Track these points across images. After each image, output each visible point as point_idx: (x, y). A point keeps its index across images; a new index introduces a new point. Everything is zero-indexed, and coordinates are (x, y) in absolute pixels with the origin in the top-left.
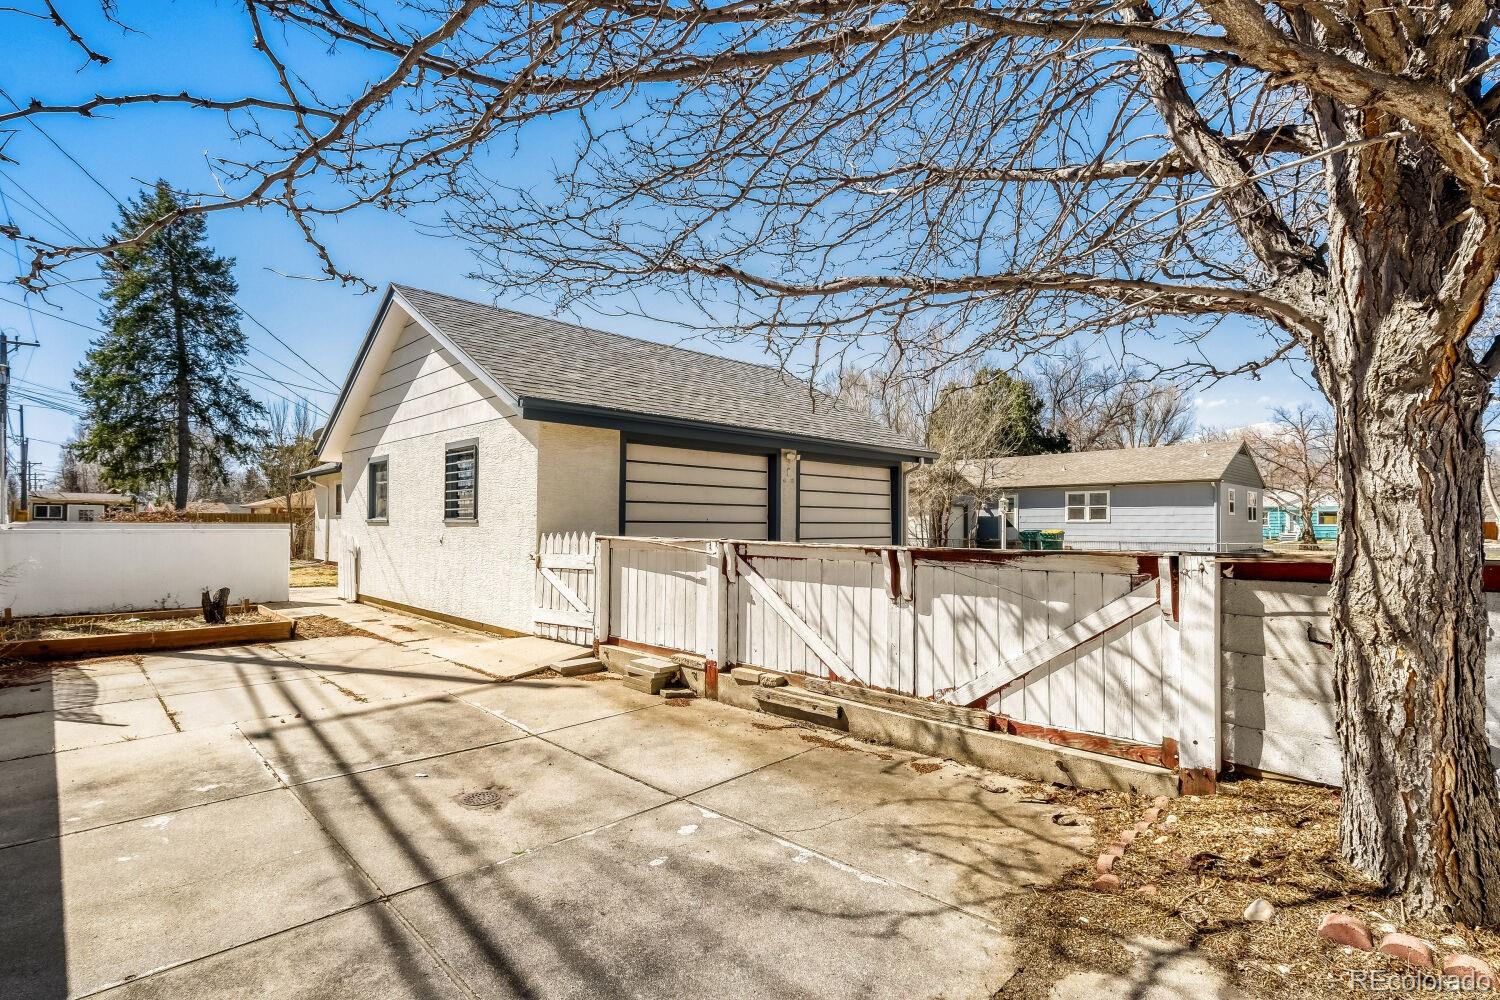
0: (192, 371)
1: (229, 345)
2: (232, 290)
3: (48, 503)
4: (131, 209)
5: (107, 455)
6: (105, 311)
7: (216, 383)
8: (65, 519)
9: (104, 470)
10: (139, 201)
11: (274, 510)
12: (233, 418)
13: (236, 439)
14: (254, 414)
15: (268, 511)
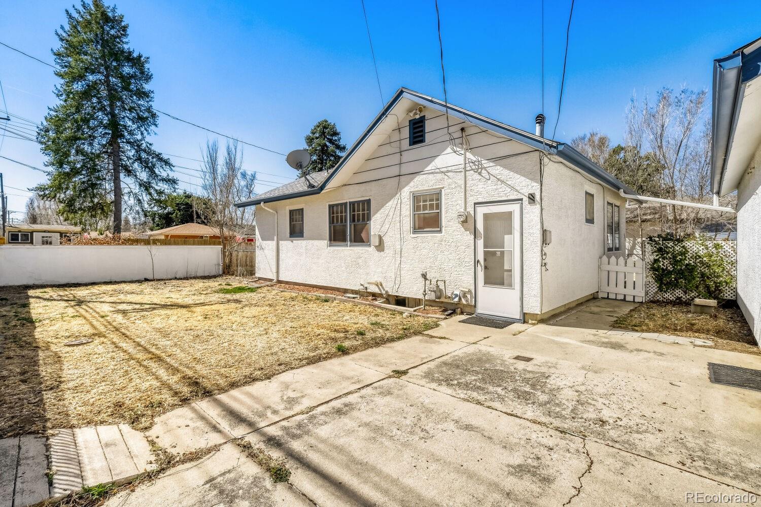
0: (122, 136)
1: (146, 119)
2: (148, 78)
3: (20, 231)
4: (76, 15)
5: (62, 196)
6: (59, 87)
7: (139, 146)
8: (32, 243)
9: (61, 206)
10: (81, 9)
11: (167, 236)
12: (151, 170)
13: (154, 185)
14: (164, 166)
15: (163, 237)
